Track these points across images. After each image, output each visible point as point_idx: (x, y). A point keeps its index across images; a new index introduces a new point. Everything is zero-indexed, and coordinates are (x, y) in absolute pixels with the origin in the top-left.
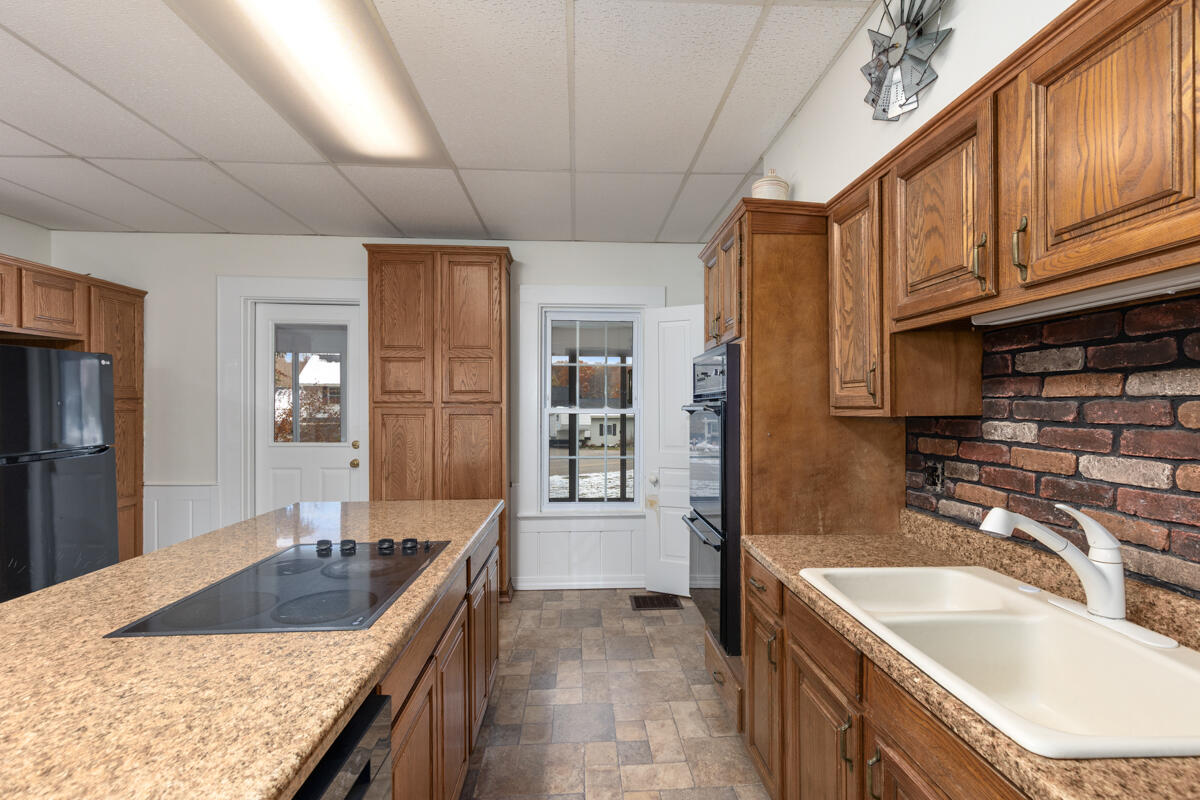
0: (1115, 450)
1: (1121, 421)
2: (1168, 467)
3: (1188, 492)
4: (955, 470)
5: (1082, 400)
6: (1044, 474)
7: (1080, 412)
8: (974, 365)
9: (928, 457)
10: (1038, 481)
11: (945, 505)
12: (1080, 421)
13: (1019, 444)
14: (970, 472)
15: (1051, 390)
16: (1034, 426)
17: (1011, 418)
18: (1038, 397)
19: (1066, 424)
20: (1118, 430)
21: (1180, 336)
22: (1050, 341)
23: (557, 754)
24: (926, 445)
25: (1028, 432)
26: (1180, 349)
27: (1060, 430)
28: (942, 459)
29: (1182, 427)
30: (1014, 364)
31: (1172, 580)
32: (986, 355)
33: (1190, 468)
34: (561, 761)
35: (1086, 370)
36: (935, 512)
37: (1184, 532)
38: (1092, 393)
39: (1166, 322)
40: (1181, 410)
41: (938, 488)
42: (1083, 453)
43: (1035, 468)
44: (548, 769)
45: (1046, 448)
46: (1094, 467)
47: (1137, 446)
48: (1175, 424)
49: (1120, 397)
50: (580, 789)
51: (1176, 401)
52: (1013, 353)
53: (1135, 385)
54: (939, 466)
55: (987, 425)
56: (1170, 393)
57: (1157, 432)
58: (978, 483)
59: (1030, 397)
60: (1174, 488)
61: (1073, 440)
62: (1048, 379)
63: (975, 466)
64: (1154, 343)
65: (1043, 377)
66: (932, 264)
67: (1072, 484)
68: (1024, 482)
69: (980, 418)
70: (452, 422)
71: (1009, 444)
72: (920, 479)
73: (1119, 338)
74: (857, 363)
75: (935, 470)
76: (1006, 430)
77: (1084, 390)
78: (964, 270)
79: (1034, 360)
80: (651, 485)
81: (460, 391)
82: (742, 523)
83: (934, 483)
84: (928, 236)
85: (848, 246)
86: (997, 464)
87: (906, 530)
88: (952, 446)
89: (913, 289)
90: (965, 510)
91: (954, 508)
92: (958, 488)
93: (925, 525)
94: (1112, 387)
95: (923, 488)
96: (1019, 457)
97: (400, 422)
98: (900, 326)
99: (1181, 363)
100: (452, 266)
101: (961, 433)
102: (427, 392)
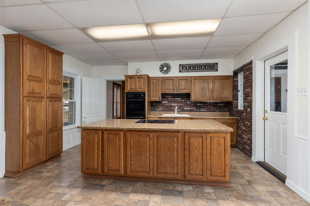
0: (174, 103)
1: (174, 101)
2: (177, 104)
5: (171, 100)
6: (168, 105)
17: (165, 101)
24: (154, 104)
25: (167, 102)
27: (170, 102)
28: (157, 105)
30: (165, 97)
31: (179, 111)
33: (179, 104)
35: (172, 97)
37: (179, 108)
42: (172, 103)
48: (178, 101)
51: (178, 100)
53: (175, 99)
55: (162, 102)
63: (161, 106)
64: (176, 96)
65: (168, 98)
66: (168, 88)
67: (171, 106)
68: (166, 106)
69: (162, 101)
70: (50, 104)
71: (165, 103)
72: (153, 108)
73: (174, 95)
74: (156, 96)
75: (155, 107)
76: (164, 102)
77: (172, 99)
78: (171, 89)
79: (167, 96)
80: (84, 118)
81: (53, 94)
82: (146, 114)
83: (155, 108)
84: (167, 86)
85: (155, 83)
86: (164, 105)
87: (151, 113)
88: (158, 104)
89: (165, 90)
90: (160, 110)
91: (158, 110)
92: (159, 108)
93: (155, 112)
94: (174, 99)
95: (154, 109)
96: (166, 104)
97: (34, 104)
98: (163, 93)
99: (178, 97)
100: (50, 53)
101: (159, 103)
102: (42, 93)
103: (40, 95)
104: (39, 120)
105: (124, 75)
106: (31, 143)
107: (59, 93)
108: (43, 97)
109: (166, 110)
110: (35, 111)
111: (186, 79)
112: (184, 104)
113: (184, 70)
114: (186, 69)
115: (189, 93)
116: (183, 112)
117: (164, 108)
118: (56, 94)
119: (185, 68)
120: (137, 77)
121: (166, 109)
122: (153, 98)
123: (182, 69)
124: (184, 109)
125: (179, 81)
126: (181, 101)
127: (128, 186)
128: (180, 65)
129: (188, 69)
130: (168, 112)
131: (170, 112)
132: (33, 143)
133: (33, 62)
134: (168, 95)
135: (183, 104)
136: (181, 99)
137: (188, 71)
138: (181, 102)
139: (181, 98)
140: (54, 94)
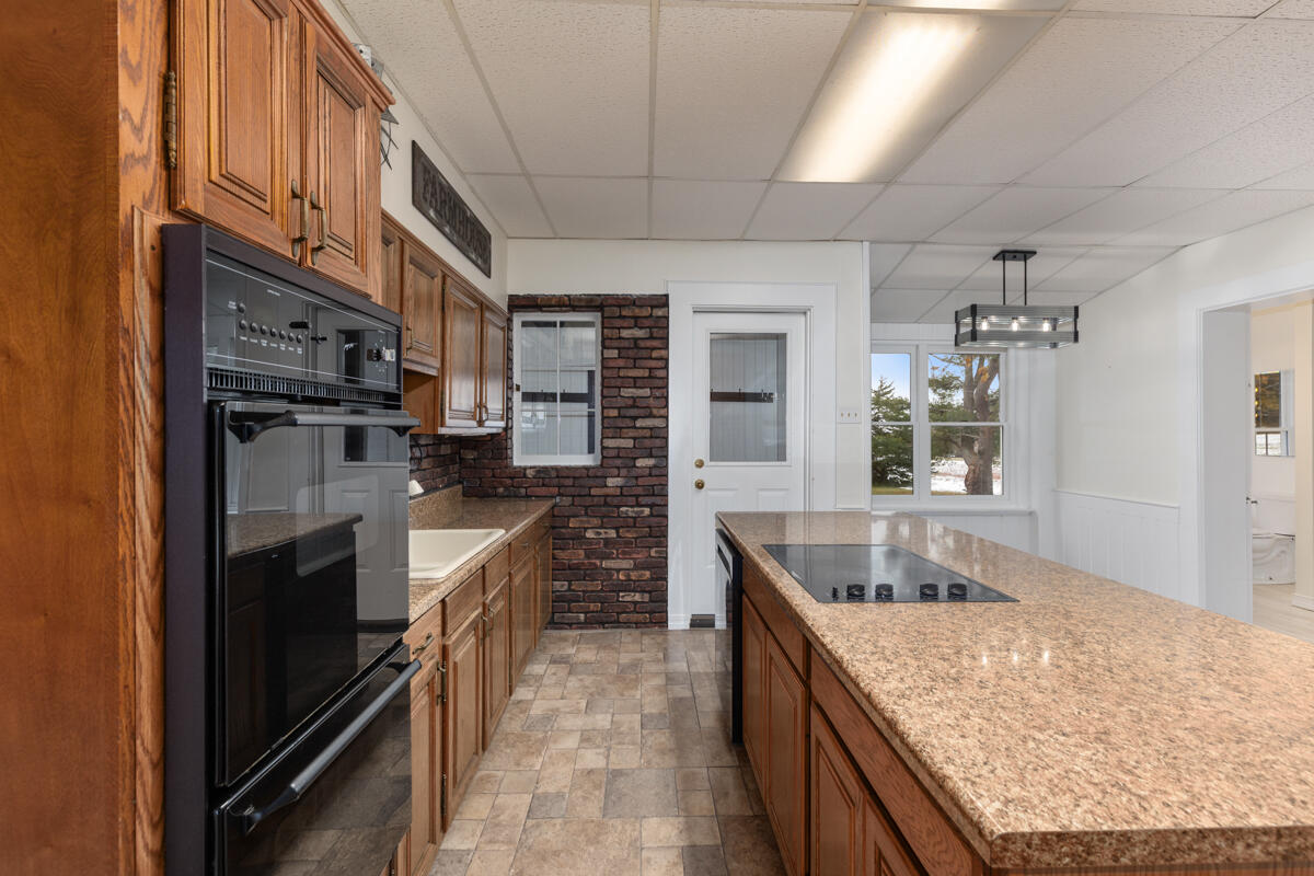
23: (666, 757)
34: (662, 752)
44: (673, 746)
50: (645, 732)
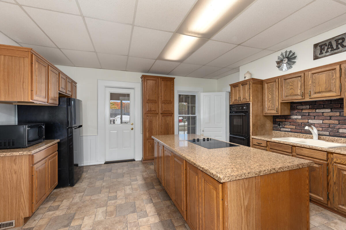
0: (314, 119)
1: (315, 115)
2: (322, 121)
3: (325, 123)
4: (285, 123)
5: (309, 113)
6: (302, 123)
7: (309, 114)
8: (289, 107)
9: (278, 122)
10: (301, 124)
11: (282, 129)
12: (309, 115)
13: (298, 119)
14: (288, 124)
15: (303, 111)
16: (301, 116)
17: (296, 115)
18: (302, 112)
19: (306, 116)
20: (315, 116)
21: (324, 105)
22: (304, 104)
24: (278, 120)
25: (300, 117)
26: (324, 106)
27: (305, 117)
28: (282, 122)
29: (324, 116)
30: (297, 107)
31: (323, 134)
32: (291, 106)
33: (325, 121)
35: (309, 108)
36: (280, 131)
37: (324, 128)
38: (311, 112)
39: (322, 103)
40: (324, 114)
41: (281, 127)
42: (309, 120)
43: (301, 122)
45: (303, 119)
46: (311, 121)
47: (318, 118)
48: (323, 115)
49: (315, 112)
51: (323, 113)
52: (297, 106)
53: (317, 111)
54: (281, 123)
55: (292, 116)
56: (322, 112)
57: (320, 117)
58: (290, 125)
59: (300, 112)
60: (323, 123)
61: (308, 118)
62: (303, 110)
63: (289, 123)
64: (320, 105)
65: (302, 109)
66: (291, 93)
67: (307, 124)
68: (299, 124)
69: (290, 115)
70: (163, 118)
71: (296, 119)
72: (276, 125)
73: (315, 105)
74: (272, 107)
75: (280, 124)
76: (295, 117)
77: (309, 111)
78: (298, 95)
79: (301, 107)
80: (202, 132)
81: (165, 111)
82: (251, 134)
83: (280, 126)
84: (291, 89)
85: (270, 88)
86: (294, 122)
87: (274, 134)
88: (284, 120)
89: (287, 96)
90: (287, 130)
91: (285, 129)
92: (286, 126)
93: (278, 133)
94: (314, 111)
95: (277, 127)
96: (298, 121)
97: (151, 118)
98: (283, 102)
99: (324, 108)
100: (163, 82)
101: (286, 117)
102: (157, 111)
103: (155, 112)
104: (154, 129)
105: (229, 85)
106: (149, 144)
107: (170, 110)
108: (158, 113)
109: (298, 131)
110: (152, 123)
111: (330, 68)
112: (339, 120)
113: (324, 52)
114: (329, 50)
115: (339, 97)
116: (336, 138)
117: (294, 127)
118: (168, 111)
119: (326, 48)
120: (240, 84)
121: (299, 128)
122: (268, 111)
123: (321, 51)
124: (338, 132)
125: (314, 77)
126: (331, 114)
127: (161, 198)
128: (316, 46)
129: (335, 48)
130: (301, 135)
131: (304, 135)
132: (151, 144)
133: (150, 90)
134: (302, 105)
135: (337, 122)
136: (332, 111)
137: (336, 51)
138: (331, 117)
139: (331, 109)
140: (167, 111)
